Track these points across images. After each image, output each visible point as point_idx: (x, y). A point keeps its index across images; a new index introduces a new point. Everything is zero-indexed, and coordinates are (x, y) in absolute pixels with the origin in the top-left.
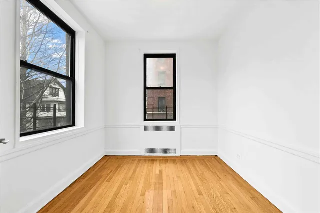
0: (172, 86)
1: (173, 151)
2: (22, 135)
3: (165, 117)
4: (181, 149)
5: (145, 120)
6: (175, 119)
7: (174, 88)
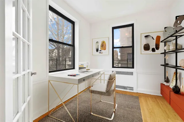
0: (131, 45)
1: (132, 88)
2: (50, 72)
3: (126, 66)
4: (137, 88)
5: (113, 67)
6: (133, 67)
7: (133, 47)
